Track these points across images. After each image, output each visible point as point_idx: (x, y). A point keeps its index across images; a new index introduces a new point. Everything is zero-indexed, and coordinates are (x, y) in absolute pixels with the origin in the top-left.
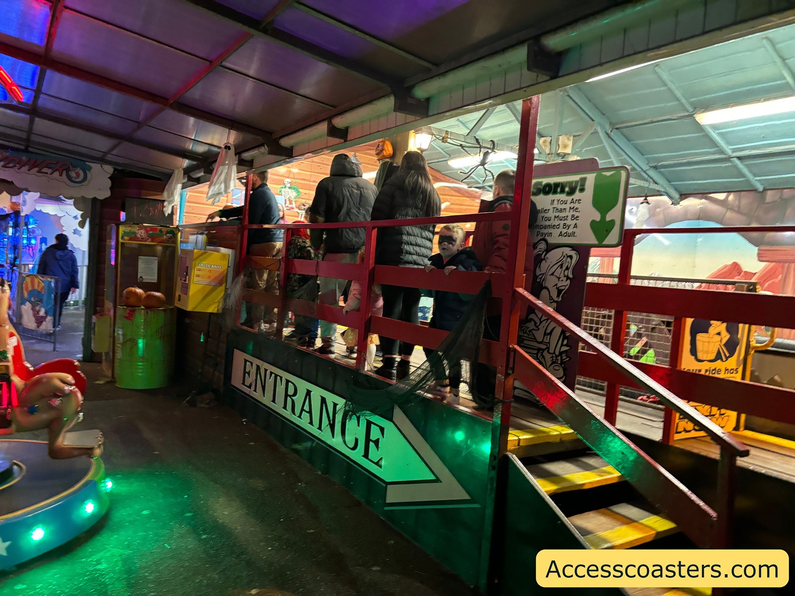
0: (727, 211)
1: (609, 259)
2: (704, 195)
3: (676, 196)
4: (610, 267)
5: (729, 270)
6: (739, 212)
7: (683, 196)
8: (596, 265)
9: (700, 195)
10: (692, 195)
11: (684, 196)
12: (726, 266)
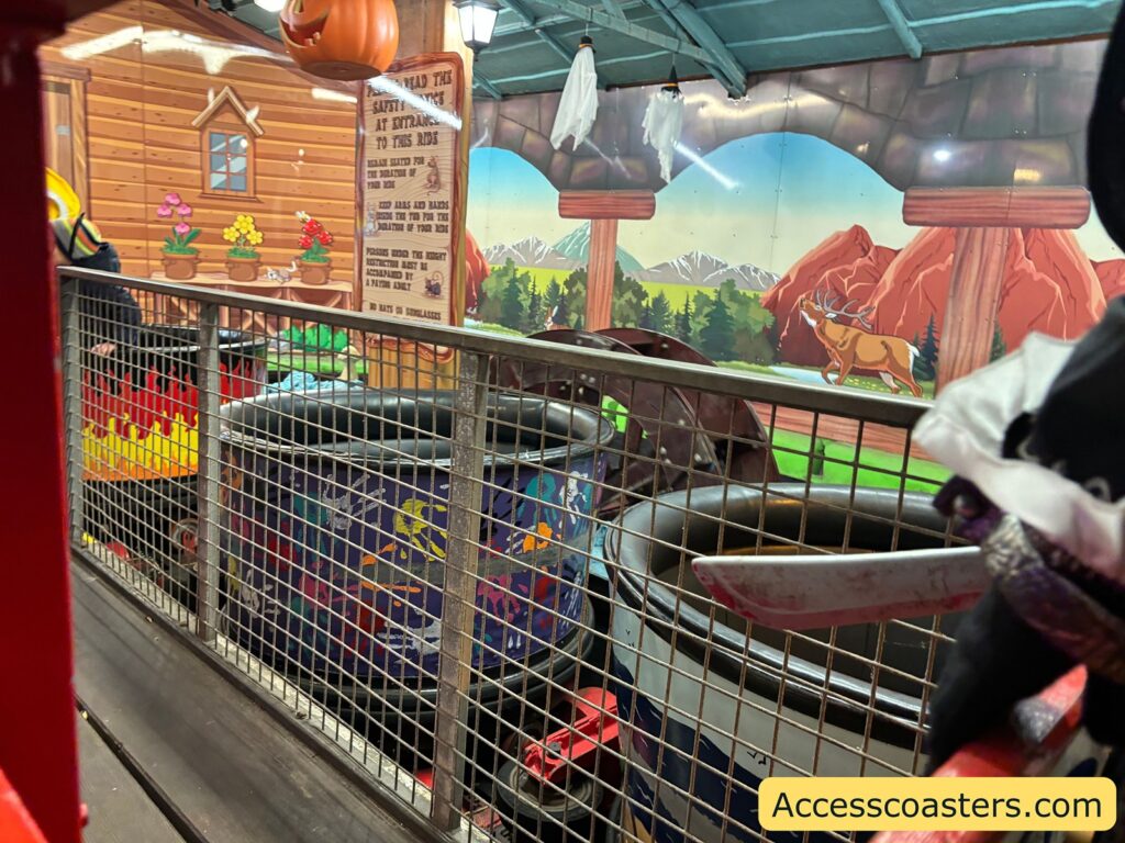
0: (841, 110)
1: (608, 223)
2: (797, 74)
3: (738, 76)
4: (611, 239)
5: (844, 244)
6: (867, 111)
7: (754, 78)
8: (584, 235)
9: (787, 74)
10: (771, 75)
11: (755, 76)
12: (837, 236)
